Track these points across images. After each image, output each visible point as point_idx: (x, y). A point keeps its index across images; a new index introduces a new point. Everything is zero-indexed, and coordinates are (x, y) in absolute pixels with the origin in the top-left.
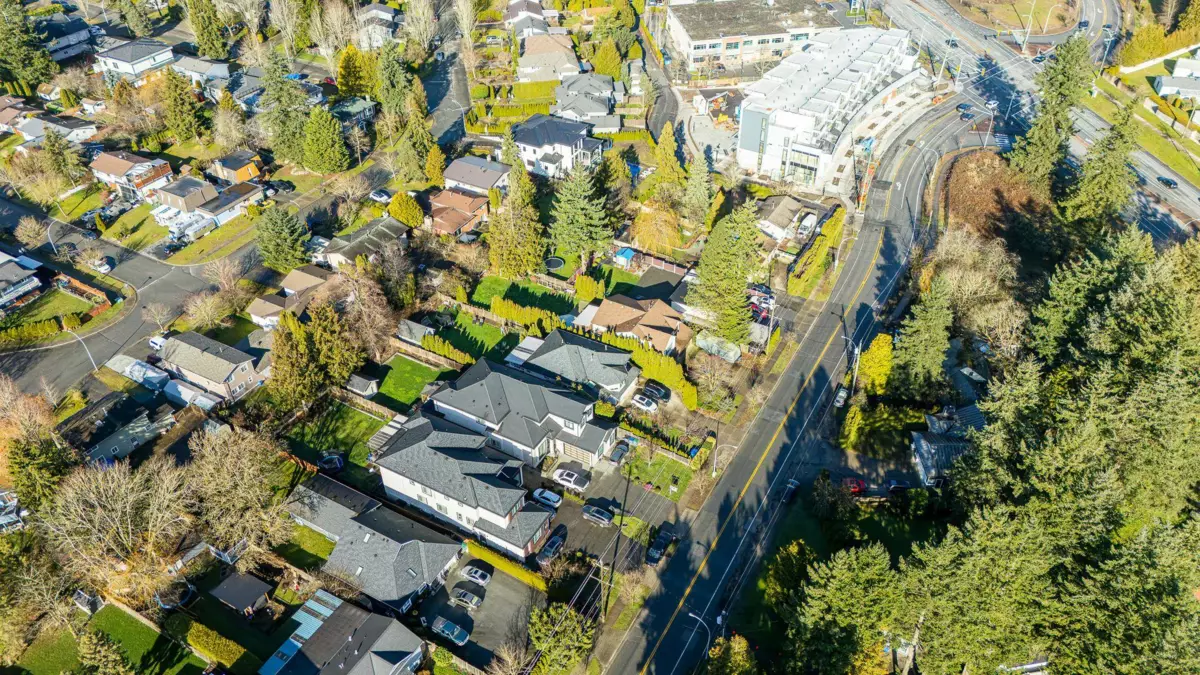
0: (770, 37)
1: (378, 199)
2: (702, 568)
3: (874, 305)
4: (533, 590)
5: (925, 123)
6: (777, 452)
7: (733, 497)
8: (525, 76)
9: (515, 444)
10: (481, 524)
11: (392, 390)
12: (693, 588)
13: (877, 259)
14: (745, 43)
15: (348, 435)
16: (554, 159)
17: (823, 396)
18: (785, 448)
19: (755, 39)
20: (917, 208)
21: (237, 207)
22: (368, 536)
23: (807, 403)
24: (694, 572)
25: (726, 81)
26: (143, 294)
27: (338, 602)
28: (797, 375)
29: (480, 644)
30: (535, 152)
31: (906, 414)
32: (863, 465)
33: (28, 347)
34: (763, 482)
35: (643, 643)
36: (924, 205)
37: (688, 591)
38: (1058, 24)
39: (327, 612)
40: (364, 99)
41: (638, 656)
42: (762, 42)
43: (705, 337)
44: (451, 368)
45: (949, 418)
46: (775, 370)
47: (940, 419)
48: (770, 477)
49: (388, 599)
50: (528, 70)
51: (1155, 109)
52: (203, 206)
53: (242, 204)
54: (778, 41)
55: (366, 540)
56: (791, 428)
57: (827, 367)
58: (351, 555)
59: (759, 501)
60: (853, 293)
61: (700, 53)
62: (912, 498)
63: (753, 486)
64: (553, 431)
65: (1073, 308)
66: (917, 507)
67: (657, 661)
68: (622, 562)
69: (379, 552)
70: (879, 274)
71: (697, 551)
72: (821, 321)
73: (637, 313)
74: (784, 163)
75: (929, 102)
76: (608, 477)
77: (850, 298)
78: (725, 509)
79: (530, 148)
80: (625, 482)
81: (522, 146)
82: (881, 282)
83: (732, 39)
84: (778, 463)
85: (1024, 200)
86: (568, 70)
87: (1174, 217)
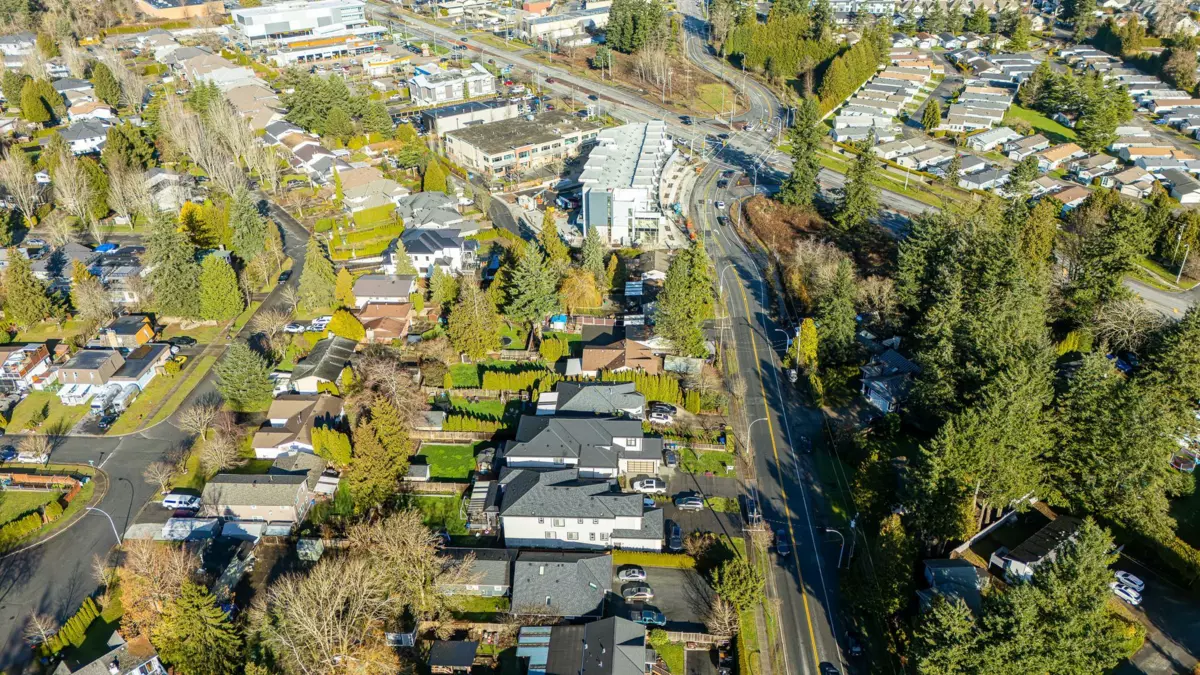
0: (550, 144)
1: (295, 330)
2: (788, 512)
3: (764, 311)
4: (684, 571)
5: (701, 187)
6: (778, 423)
7: (772, 460)
8: (357, 205)
9: (596, 470)
10: (617, 533)
11: (441, 471)
12: (793, 527)
13: (741, 283)
14: (533, 151)
15: (432, 517)
16: (446, 262)
17: (778, 380)
18: (781, 419)
19: (539, 146)
20: (741, 244)
21: (152, 368)
22: (542, 569)
23: (772, 386)
24: (785, 518)
25: (532, 183)
26: (107, 468)
27: (548, 630)
28: (750, 370)
29: (676, 620)
30: (427, 258)
31: (847, 371)
32: (840, 412)
33: (14, 550)
34: (783, 445)
35: (789, 575)
36: (745, 241)
37: (791, 531)
38: (740, 108)
39: (547, 640)
40: (218, 249)
41: (792, 584)
42: (546, 148)
43: (672, 360)
44: (480, 441)
45: (878, 364)
46: (732, 371)
47: (872, 366)
48: (786, 440)
49: (587, 611)
50: (359, 200)
51: (842, 152)
52: (116, 374)
53: (156, 365)
54: (555, 146)
55: (542, 572)
56: (774, 404)
57: (765, 359)
58: (533, 590)
59: (791, 457)
60: (743, 307)
61: (498, 165)
62: (891, 421)
63: (779, 449)
64: (620, 453)
65: (921, 268)
66: (896, 426)
67: (807, 580)
68: (730, 529)
69: (559, 577)
70: (750, 291)
71: (777, 504)
72: (736, 331)
73: (616, 353)
74: (630, 230)
75: (693, 173)
76: (674, 477)
77: (744, 311)
78: (773, 470)
79: (422, 257)
80: (689, 477)
81: (413, 256)
82: (757, 297)
83: (519, 149)
84: (783, 428)
85: (807, 223)
86: (399, 193)
87: (902, 215)
